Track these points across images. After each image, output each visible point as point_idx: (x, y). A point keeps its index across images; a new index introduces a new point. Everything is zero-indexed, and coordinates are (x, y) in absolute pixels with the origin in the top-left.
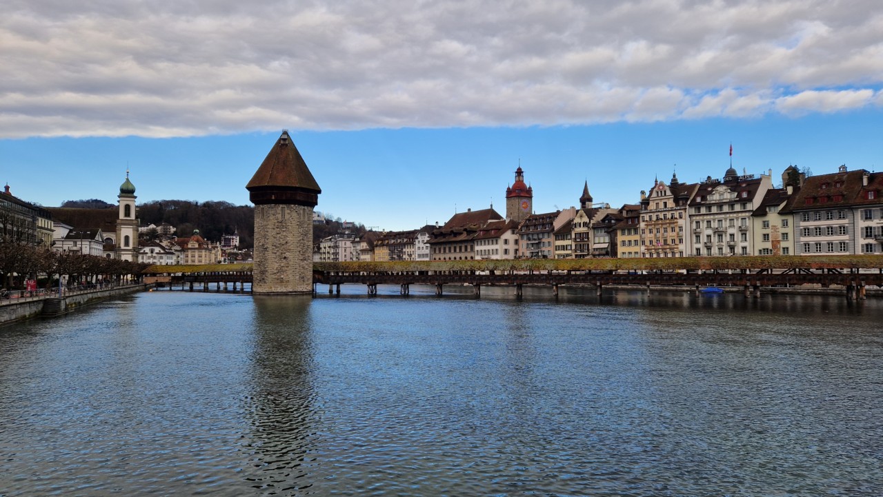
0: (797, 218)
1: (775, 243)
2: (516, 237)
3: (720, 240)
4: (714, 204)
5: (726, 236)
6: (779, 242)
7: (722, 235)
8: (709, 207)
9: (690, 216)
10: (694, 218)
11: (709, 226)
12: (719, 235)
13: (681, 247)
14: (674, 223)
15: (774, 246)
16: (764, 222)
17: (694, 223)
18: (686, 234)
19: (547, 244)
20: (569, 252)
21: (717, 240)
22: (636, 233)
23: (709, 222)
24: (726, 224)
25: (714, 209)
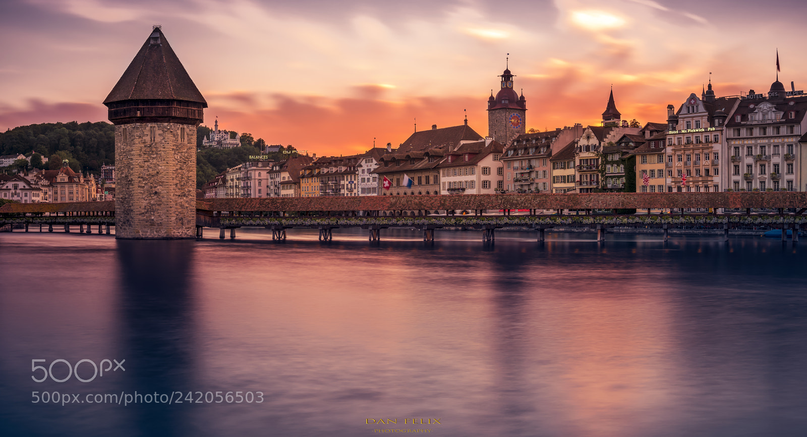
2: (499, 164)
3: (763, 172)
4: (756, 125)
5: (769, 166)
7: (765, 165)
8: (750, 128)
9: (727, 139)
10: (733, 143)
11: (749, 154)
12: (761, 165)
13: (717, 179)
14: (708, 148)
17: (732, 148)
18: (722, 163)
19: (541, 173)
20: (572, 185)
21: (758, 171)
22: (660, 160)
23: (750, 148)
24: (769, 151)
25: (757, 132)
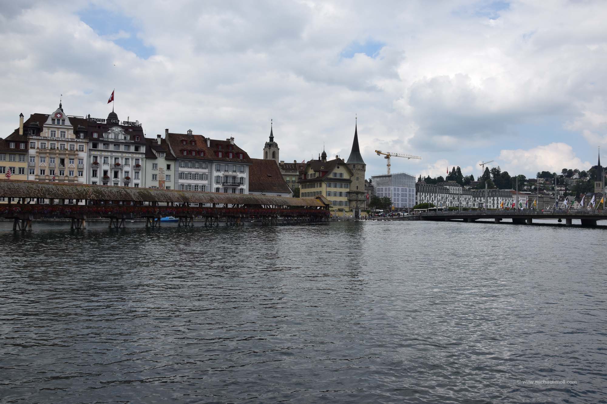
0: (177, 164)
1: (161, 183)
3: (116, 176)
4: (110, 142)
5: (122, 173)
6: (164, 182)
7: (118, 172)
8: (106, 144)
9: (90, 150)
10: (92, 152)
11: (106, 162)
12: (115, 172)
14: (75, 155)
15: (161, 185)
16: (153, 164)
17: (92, 157)
21: (113, 176)
22: (22, 160)
23: (106, 157)
24: (122, 162)
25: (111, 147)
